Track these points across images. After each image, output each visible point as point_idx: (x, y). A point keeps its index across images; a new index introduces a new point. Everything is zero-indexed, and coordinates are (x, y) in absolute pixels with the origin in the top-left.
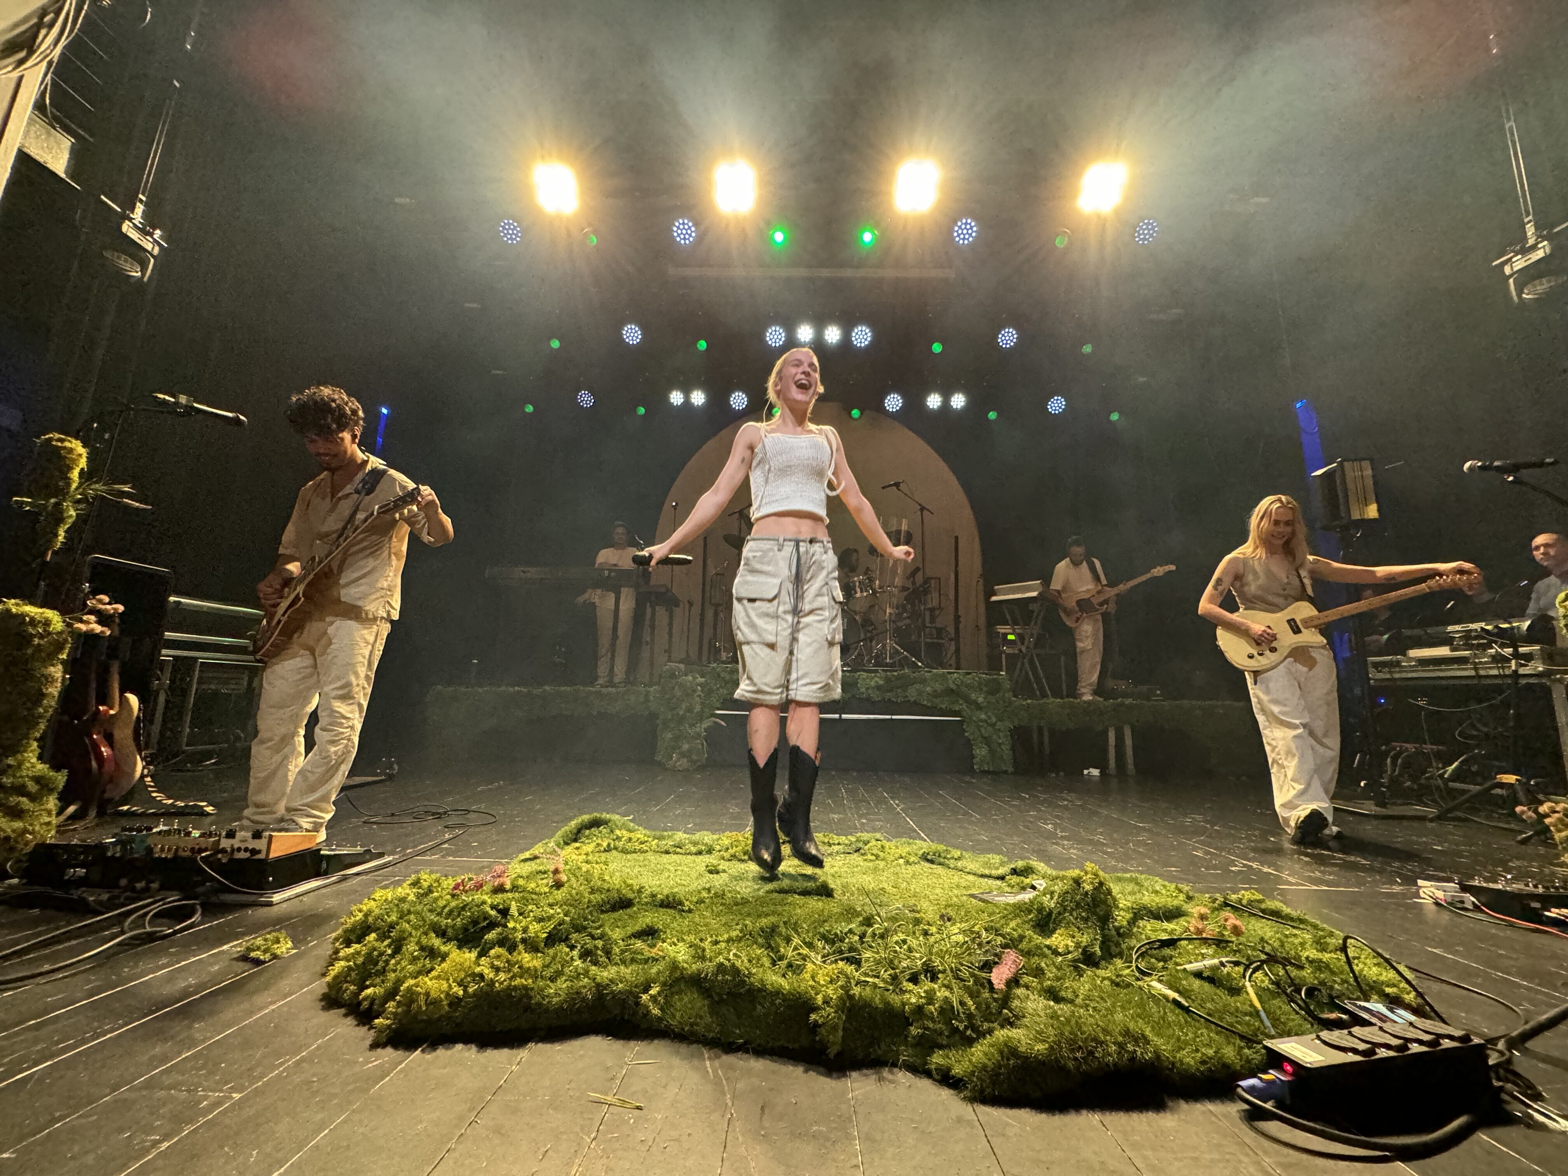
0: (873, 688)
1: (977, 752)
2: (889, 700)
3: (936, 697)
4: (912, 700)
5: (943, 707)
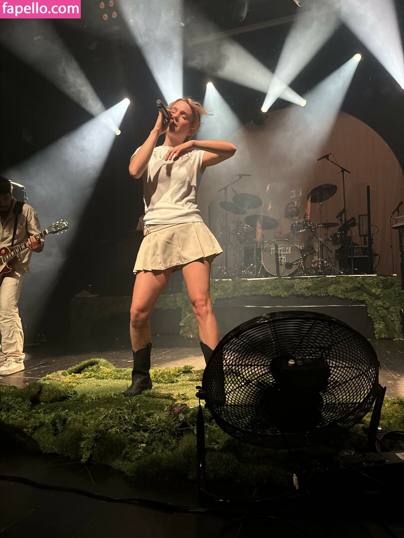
0: (304, 288)
1: (377, 326)
2: (316, 295)
3: (347, 292)
4: (331, 294)
5: (353, 298)
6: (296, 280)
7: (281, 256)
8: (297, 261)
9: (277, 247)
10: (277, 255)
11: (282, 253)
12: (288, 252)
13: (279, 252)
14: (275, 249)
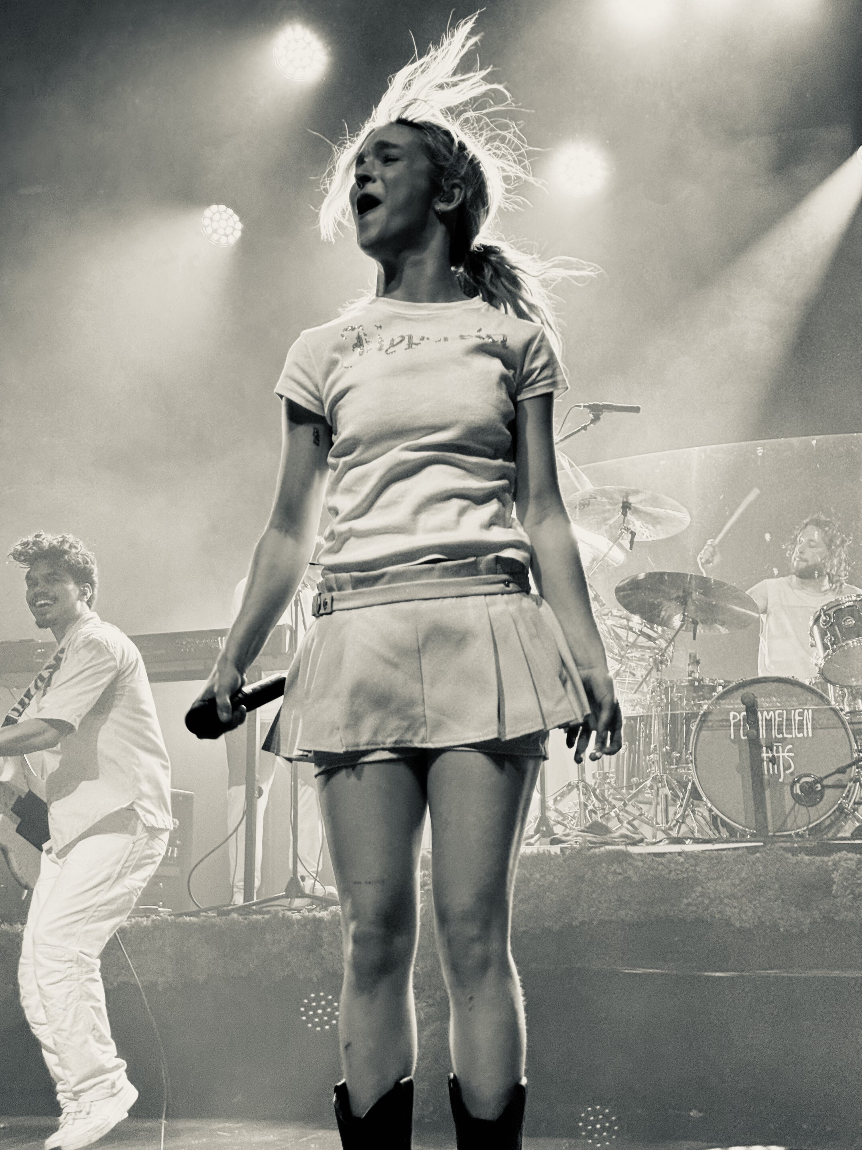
6: (836, 856)
7: (770, 748)
8: (842, 771)
9: (751, 709)
10: (754, 743)
11: (774, 733)
12: (800, 729)
13: (762, 733)
14: (747, 719)
